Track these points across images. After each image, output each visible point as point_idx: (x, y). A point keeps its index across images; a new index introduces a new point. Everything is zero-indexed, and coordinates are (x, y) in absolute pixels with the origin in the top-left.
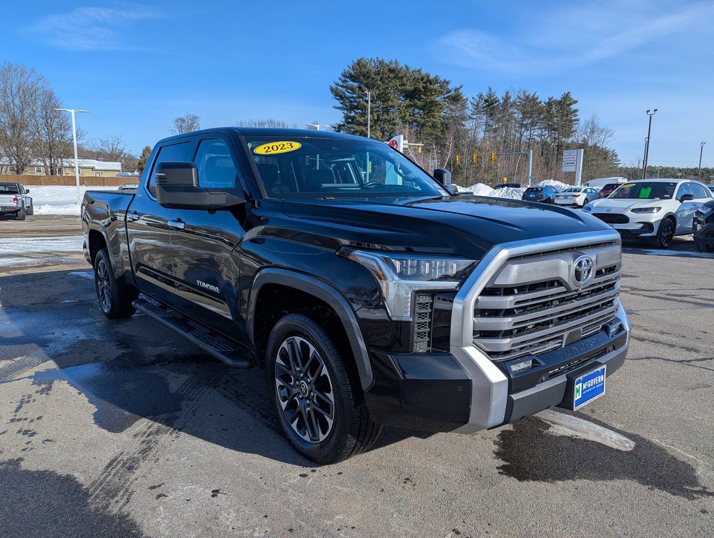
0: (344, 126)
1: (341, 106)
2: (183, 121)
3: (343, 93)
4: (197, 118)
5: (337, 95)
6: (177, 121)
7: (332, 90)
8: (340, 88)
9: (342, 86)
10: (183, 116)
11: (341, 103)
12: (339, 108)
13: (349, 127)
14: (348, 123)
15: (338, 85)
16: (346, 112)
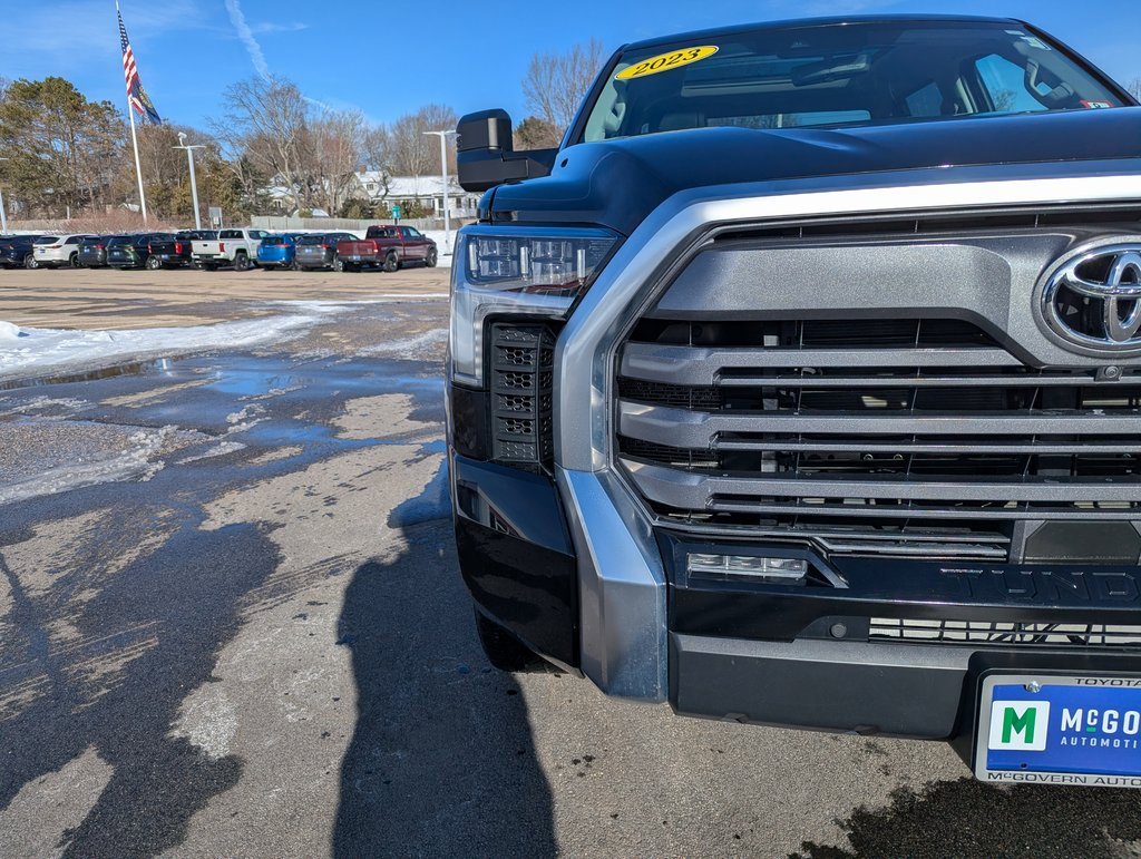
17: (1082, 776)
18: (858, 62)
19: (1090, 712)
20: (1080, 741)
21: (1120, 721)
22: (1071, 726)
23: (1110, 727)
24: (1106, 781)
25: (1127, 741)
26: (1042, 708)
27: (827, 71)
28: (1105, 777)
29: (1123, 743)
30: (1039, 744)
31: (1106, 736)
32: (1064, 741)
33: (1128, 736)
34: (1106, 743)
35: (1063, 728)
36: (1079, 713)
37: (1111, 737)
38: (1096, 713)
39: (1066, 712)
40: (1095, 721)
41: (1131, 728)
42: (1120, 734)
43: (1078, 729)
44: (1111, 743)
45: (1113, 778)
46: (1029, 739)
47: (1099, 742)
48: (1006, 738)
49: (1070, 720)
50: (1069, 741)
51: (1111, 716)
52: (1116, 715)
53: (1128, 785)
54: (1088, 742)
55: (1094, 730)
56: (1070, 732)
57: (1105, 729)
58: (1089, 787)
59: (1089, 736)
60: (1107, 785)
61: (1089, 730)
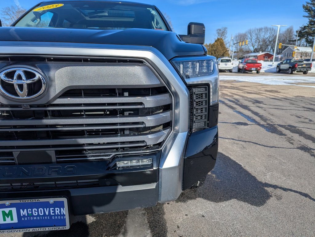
0: (308, 26)
1: (308, 15)
2: (220, 30)
3: (311, 8)
4: (226, 28)
5: (306, 9)
6: (217, 30)
7: (304, 7)
8: (309, 5)
9: (310, 4)
10: (220, 28)
11: (308, 14)
12: (307, 17)
13: (311, 27)
14: (312, 25)
15: (308, 3)
16: (311, 18)
17: (28, 229)
18: (105, 13)
19: (29, 210)
20: (28, 219)
21: (38, 211)
22: (24, 214)
23: (35, 213)
24: (35, 230)
25: (41, 217)
26: (14, 210)
27: (96, 15)
28: (35, 229)
29: (40, 218)
30: (15, 220)
31: (35, 216)
32: (23, 219)
33: (41, 216)
34: (35, 218)
35: (22, 215)
36: (25, 210)
37: (36, 216)
38: (30, 210)
39: (21, 210)
40: (31, 212)
41: (41, 213)
42: (38, 215)
43: (26, 215)
44: (37, 218)
45: (37, 229)
46: (12, 219)
47: (33, 218)
48: (5, 220)
49: (23, 213)
50: (24, 219)
51: (35, 210)
52: (36, 210)
53: (42, 230)
54: (30, 218)
55: (31, 215)
56: (24, 216)
57: (34, 214)
58: (30, 232)
59: (30, 217)
60: (36, 231)
61: (30, 215)
